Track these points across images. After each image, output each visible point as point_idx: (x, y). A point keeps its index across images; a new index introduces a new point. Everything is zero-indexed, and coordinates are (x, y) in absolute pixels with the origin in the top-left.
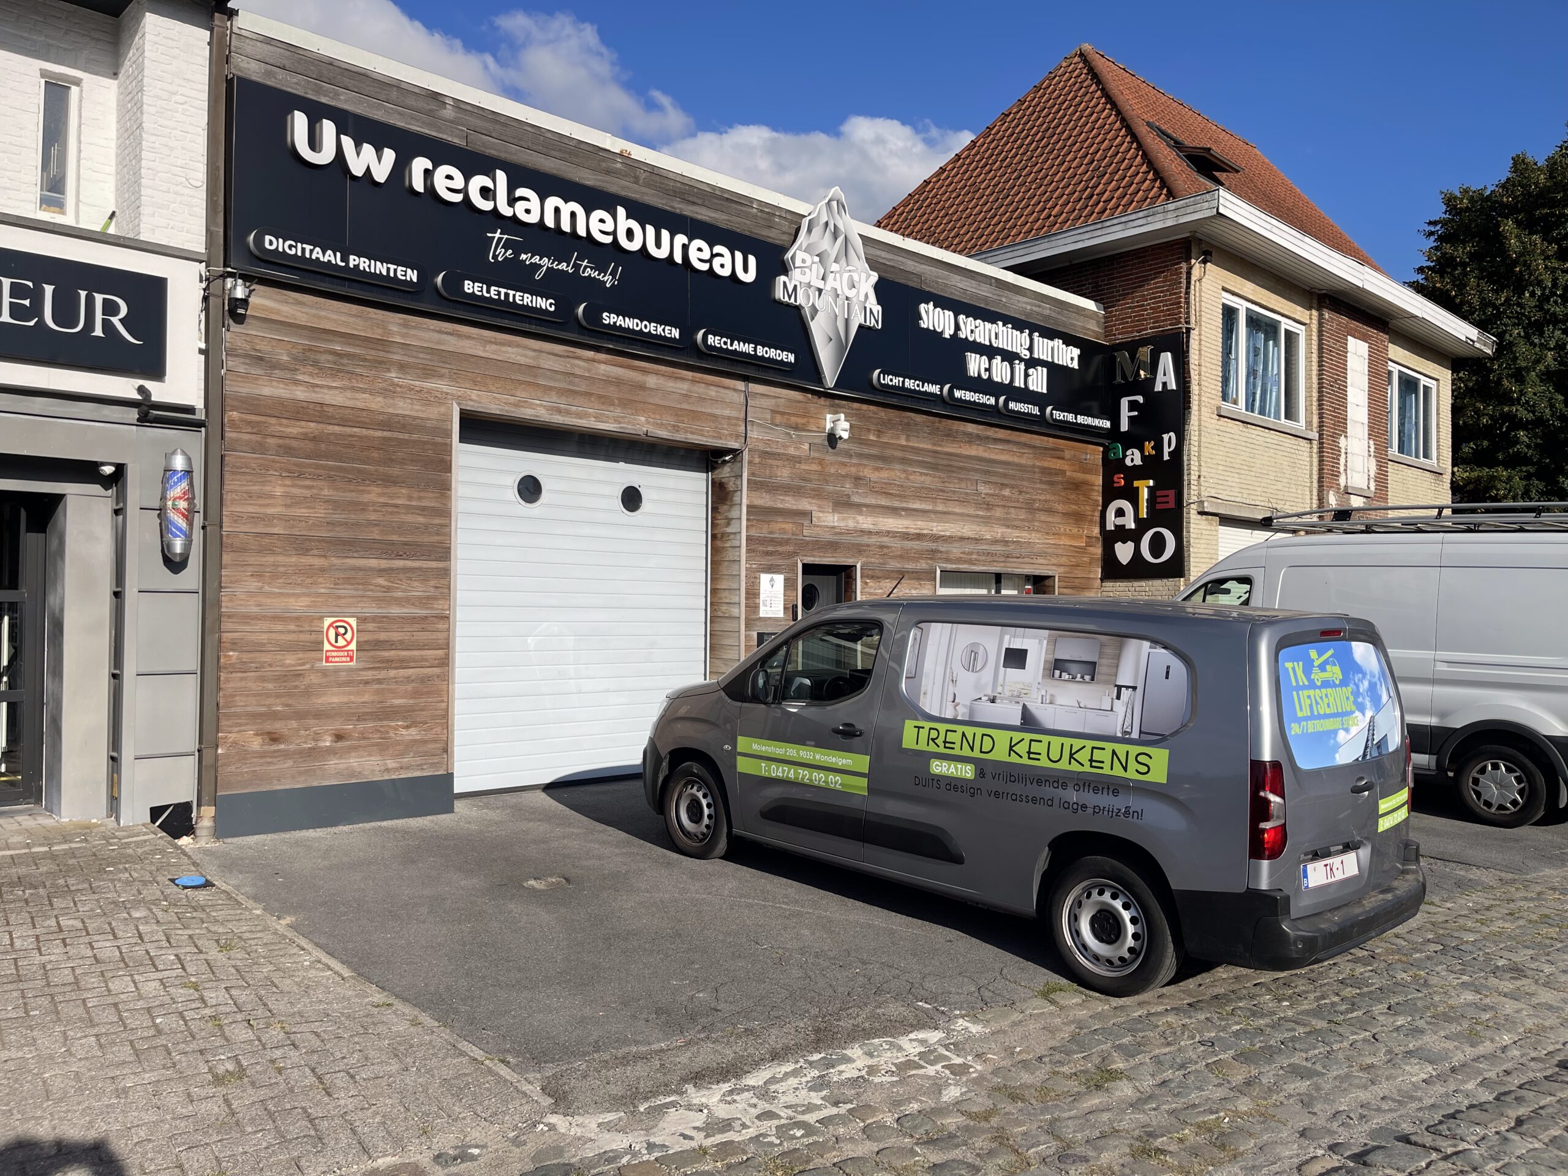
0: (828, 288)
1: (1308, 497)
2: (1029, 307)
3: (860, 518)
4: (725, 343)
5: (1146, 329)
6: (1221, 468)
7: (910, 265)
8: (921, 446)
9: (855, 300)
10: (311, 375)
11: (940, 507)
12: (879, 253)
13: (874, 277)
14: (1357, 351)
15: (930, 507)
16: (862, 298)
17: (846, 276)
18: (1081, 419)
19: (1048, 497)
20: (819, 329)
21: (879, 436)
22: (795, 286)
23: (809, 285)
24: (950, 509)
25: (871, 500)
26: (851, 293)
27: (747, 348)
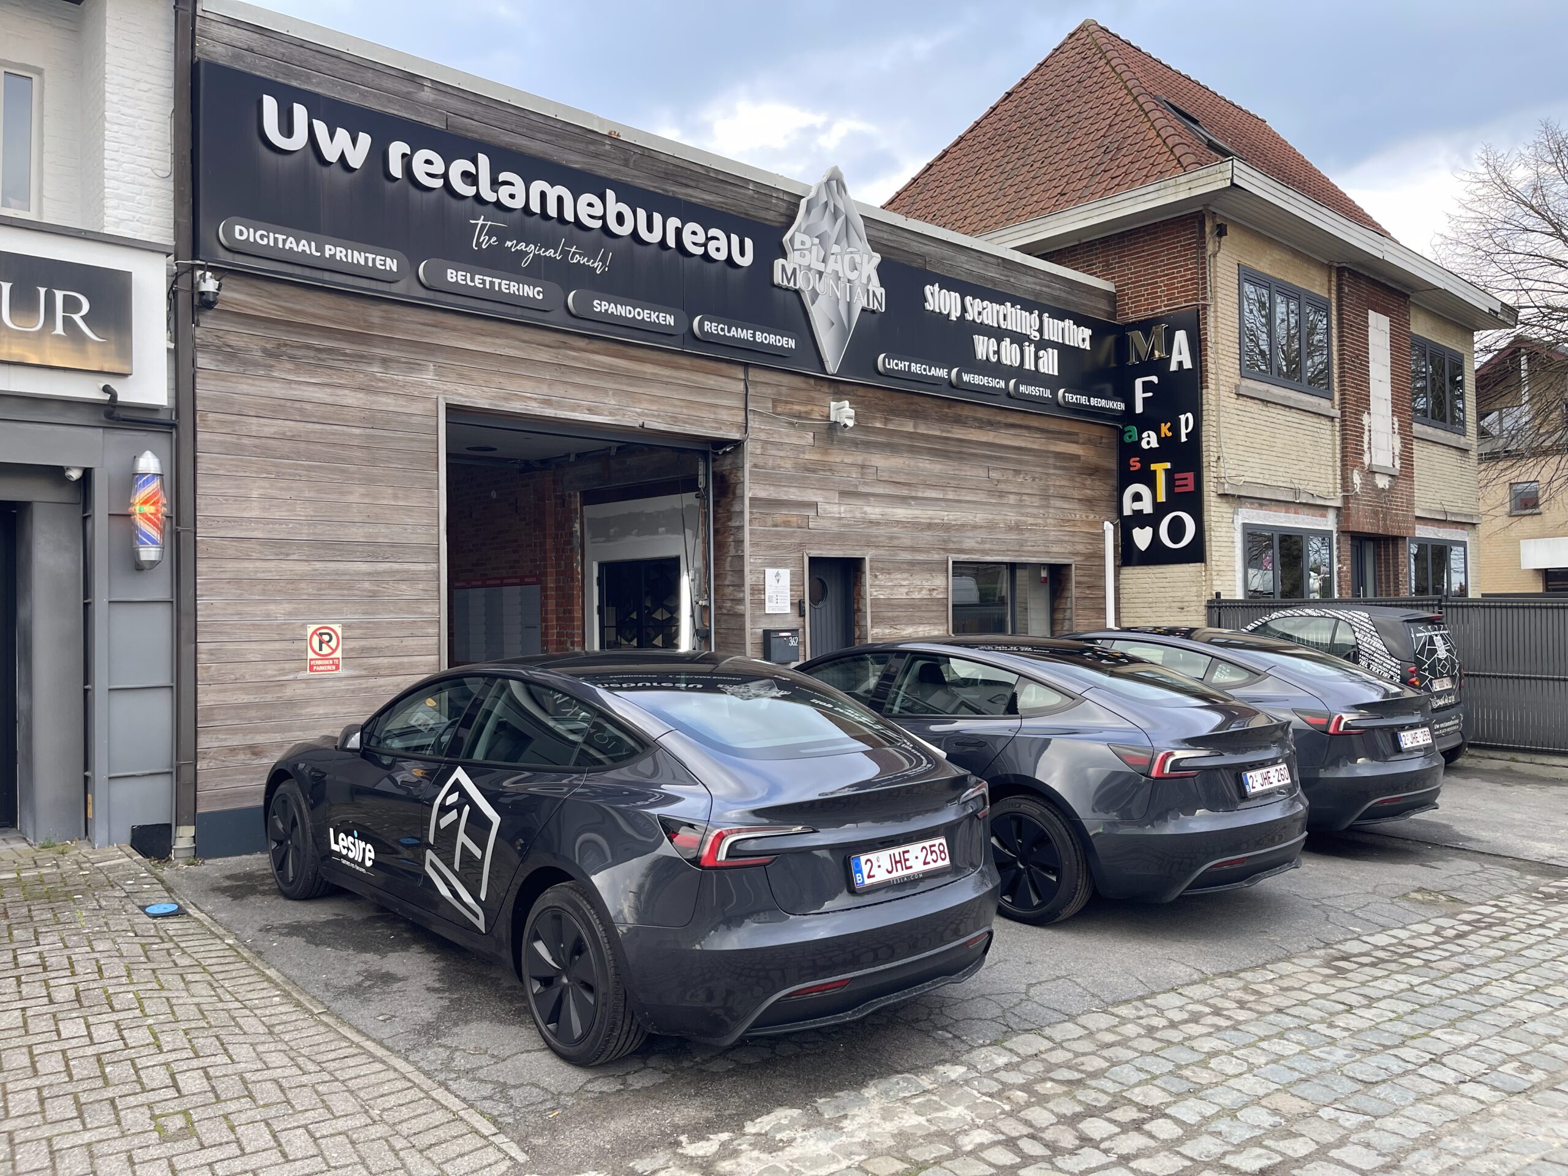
0: (829, 270)
1: (1331, 477)
2: (1038, 288)
3: (868, 509)
4: (723, 330)
5: (1160, 307)
6: (1241, 448)
7: (916, 246)
8: (930, 432)
9: (857, 282)
10: (289, 371)
11: (951, 496)
12: (881, 234)
13: (877, 258)
14: (1379, 327)
15: (941, 496)
16: (865, 281)
17: (847, 258)
18: (1094, 402)
19: (1063, 483)
20: (820, 315)
21: (886, 424)
22: (795, 269)
23: (809, 268)
24: (961, 498)
25: (880, 490)
26: (853, 276)
27: (745, 334)
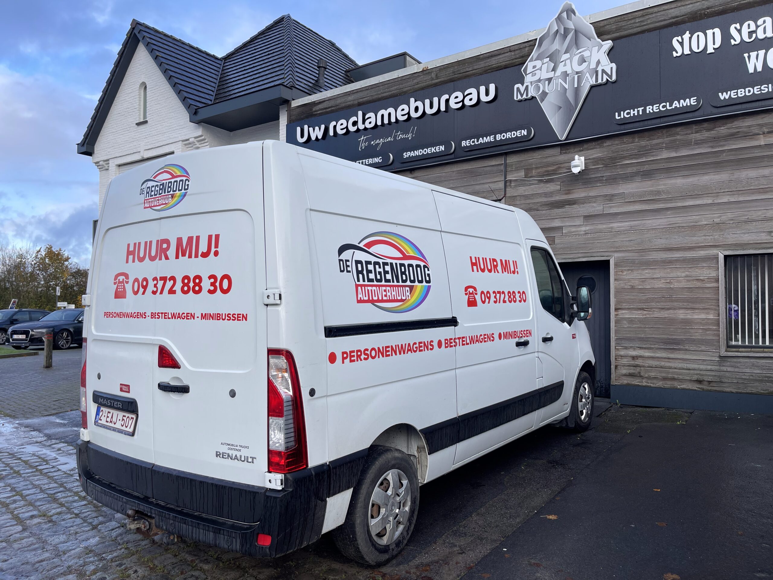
0: (559, 73)
4: (473, 142)
9: (587, 70)
12: (614, 26)
13: (608, 45)
16: (594, 66)
17: (576, 58)
26: (582, 67)
27: (491, 139)
